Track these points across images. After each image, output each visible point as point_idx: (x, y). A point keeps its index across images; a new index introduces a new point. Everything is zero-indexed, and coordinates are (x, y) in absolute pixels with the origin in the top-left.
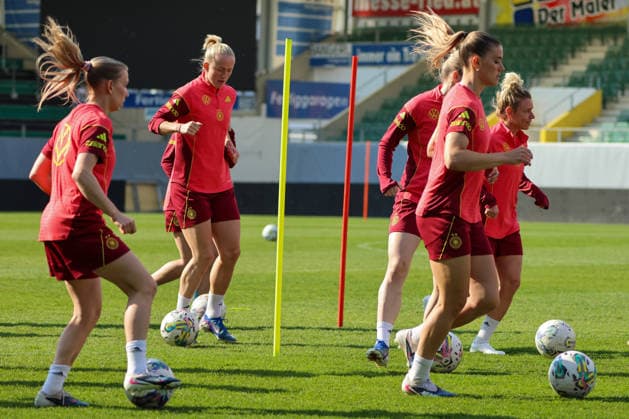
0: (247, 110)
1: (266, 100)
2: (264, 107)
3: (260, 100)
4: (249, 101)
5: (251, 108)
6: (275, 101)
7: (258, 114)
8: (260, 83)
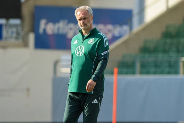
0: (13, 41)
1: (34, 28)
2: (32, 37)
3: (26, 29)
4: (14, 30)
5: (17, 38)
6: (45, 30)
7: (26, 45)
8: (26, 10)
